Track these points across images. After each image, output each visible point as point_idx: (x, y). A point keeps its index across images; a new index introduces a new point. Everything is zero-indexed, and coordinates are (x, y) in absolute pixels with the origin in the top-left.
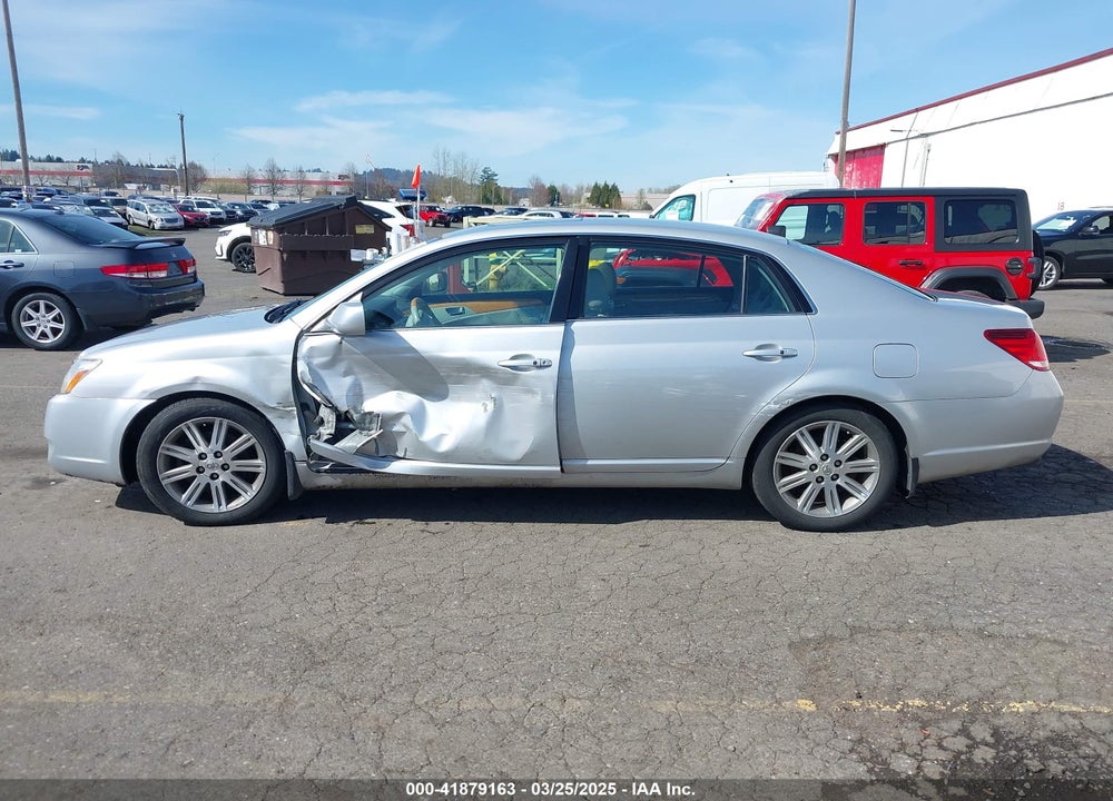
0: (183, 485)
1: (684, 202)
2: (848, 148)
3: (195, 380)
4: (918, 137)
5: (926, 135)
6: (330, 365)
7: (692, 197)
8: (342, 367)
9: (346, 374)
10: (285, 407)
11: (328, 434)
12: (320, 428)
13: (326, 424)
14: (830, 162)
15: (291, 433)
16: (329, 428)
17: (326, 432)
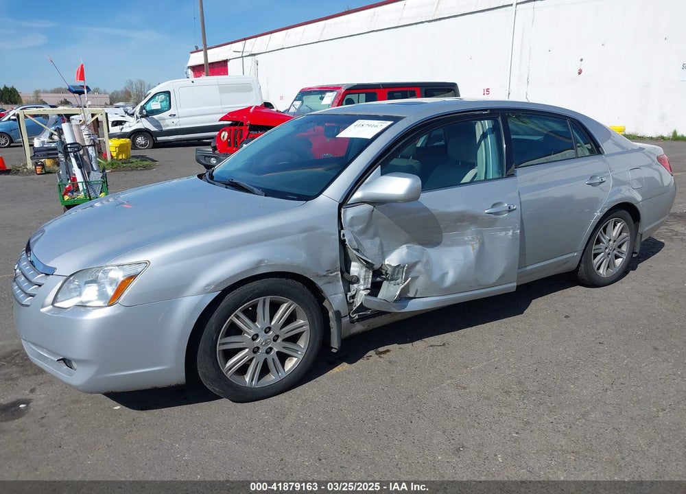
0: (243, 370)
1: (163, 96)
2: (209, 61)
3: (259, 264)
4: (249, 56)
5: (254, 55)
6: (363, 232)
7: (168, 93)
8: (371, 231)
9: (374, 237)
10: (332, 273)
11: (364, 290)
12: (355, 285)
13: (362, 281)
14: (190, 71)
15: (337, 294)
16: (364, 284)
17: (362, 288)
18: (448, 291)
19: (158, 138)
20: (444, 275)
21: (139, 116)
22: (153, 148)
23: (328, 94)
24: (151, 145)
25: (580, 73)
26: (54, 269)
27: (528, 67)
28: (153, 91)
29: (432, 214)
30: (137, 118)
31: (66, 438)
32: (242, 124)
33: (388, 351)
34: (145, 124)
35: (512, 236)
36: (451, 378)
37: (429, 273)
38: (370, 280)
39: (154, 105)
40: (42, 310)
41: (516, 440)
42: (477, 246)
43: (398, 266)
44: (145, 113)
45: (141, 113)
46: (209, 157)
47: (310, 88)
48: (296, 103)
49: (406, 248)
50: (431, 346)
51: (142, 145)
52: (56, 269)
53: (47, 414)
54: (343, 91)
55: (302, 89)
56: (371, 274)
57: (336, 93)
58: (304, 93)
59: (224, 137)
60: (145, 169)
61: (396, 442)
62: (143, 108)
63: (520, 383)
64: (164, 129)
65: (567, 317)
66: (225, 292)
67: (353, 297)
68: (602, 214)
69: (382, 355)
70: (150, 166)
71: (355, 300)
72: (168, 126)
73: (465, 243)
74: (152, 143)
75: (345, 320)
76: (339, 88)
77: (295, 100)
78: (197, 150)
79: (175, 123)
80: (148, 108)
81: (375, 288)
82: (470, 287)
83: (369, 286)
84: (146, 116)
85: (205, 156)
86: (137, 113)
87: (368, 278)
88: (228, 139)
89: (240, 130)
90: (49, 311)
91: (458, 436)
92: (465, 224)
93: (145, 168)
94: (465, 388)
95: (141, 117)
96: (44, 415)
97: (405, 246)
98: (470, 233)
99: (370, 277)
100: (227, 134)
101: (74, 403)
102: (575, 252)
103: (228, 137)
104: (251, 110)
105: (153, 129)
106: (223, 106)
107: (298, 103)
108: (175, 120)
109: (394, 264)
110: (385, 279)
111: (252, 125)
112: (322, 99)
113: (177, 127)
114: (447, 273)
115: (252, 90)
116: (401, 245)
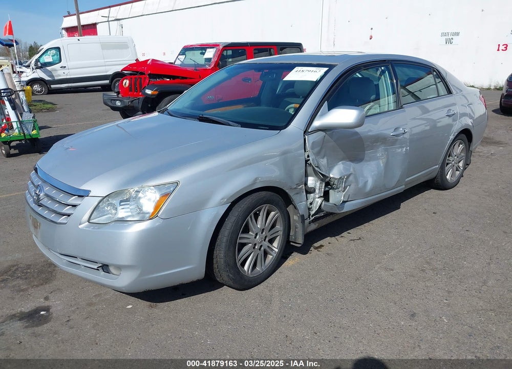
1: (54, 52)
2: (82, 24)
3: (255, 180)
4: (114, 20)
5: (119, 20)
7: (58, 49)
8: (323, 152)
9: (324, 157)
10: (299, 186)
11: (318, 198)
12: (312, 195)
13: (317, 191)
14: (64, 32)
15: (301, 202)
16: (319, 193)
17: (317, 196)
18: (368, 195)
19: (52, 86)
20: (366, 183)
21: (34, 67)
22: (48, 94)
23: (208, 50)
24: (47, 92)
25: (371, 39)
26: (89, 191)
27: (334, 33)
28: (45, 47)
29: (361, 137)
30: (33, 69)
31: (98, 336)
32: (142, 74)
33: (321, 246)
34: (40, 74)
35: (405, 152)
36: (378, 263)
37: (357, 182)
38: (323, 190)
39: (47, 59)
40: (80, 227)
41: (449, 305)
42: (384, 160)
43: (340, 178)
44: (40, 65)
45: (36, 64)
46: (115, 100)
47: (192, 46)
48: (180, 57)
49: (341, 165)
50: (351, 240)
51: (38, 92)
52: (90, 191)
53: (71, 318)
54: (221, 47)
55: (185, 46)
56: (324, 185)
57: (215, 49)
58: (186, 50)
59: (125, 83)
60: (50, 111)
61: (365, 314)
62: (37, 61)
63: (428, 263)
64: (56, 78)
65: (434, 213)
66: (234, 204)
67: (311, 204)
68: (454, 137)
69: (319, 250)
70: (53, 108)
71: (312, 205)
72: (60, 76)
73: (377, 159)
74: (47, 89)
75: (307, 222)
76: (218, 45)
77: (179, 55)
78: (104, 95)
79: (66, 73)
80: (42, 61)
81: (326, 196)
82: (381, 190)
83: (322, 195)
84: (40, 68)
85: (112, 100)
86: (33, 65)
87: (322, 189)
88: (129, 86)
89: (139, 78)
90: (87, 227)
91: (407, 306)
92: (378, 144)
93: (48, 110)
94: (392, 270)
95: (36, 68)
96: (68, 319)
97: (340, 162)
98: (380, 152)
99: (323, 187)
100: (128, 82)
101: (90, 306)
102: (436, 165)
103: (130, 84)
104: (149, 62)
105: (47, 78)
106: (105, 60)
107: (182, 57)
108: (66, 71)
109: (338, 177)
110: (331, 189)
111: (153, 74)
112: (203, 54)
113: (68, 77)
114: (367, 181)
115: (128, 48)
116: (338, 162)
